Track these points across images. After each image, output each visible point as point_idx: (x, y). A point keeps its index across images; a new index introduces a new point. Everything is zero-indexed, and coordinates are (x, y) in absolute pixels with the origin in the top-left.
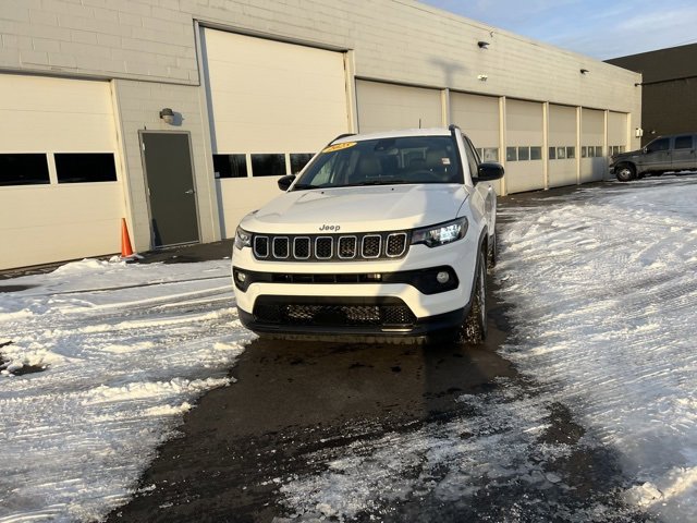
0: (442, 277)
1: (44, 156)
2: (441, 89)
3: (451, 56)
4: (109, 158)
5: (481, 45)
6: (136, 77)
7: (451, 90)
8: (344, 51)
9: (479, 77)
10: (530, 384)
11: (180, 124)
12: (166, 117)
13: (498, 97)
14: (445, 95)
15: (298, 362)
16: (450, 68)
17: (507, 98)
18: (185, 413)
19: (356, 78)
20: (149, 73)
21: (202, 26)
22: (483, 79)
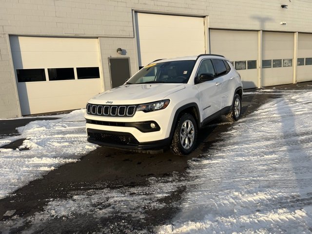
0: (153, 125)
1: (73, 69)
2: (258, 31)
3: (264, 14)
4: (97, 69)
5: (283, 6)
6: (107, 36)
7: (263, 31)
8: (204, 17)
9: (281, 23)
10: (184, 177)
11: (125, 54)
12: (119, 52)
13: (294, 32)
14: (260, 33)
15: (109, 156)
16: (263, 20)
17: (299, 33)
18: (52, 171)
19: (209, 29)
20: (113, 34)
21: (136, 12)
22: (283, 24)
